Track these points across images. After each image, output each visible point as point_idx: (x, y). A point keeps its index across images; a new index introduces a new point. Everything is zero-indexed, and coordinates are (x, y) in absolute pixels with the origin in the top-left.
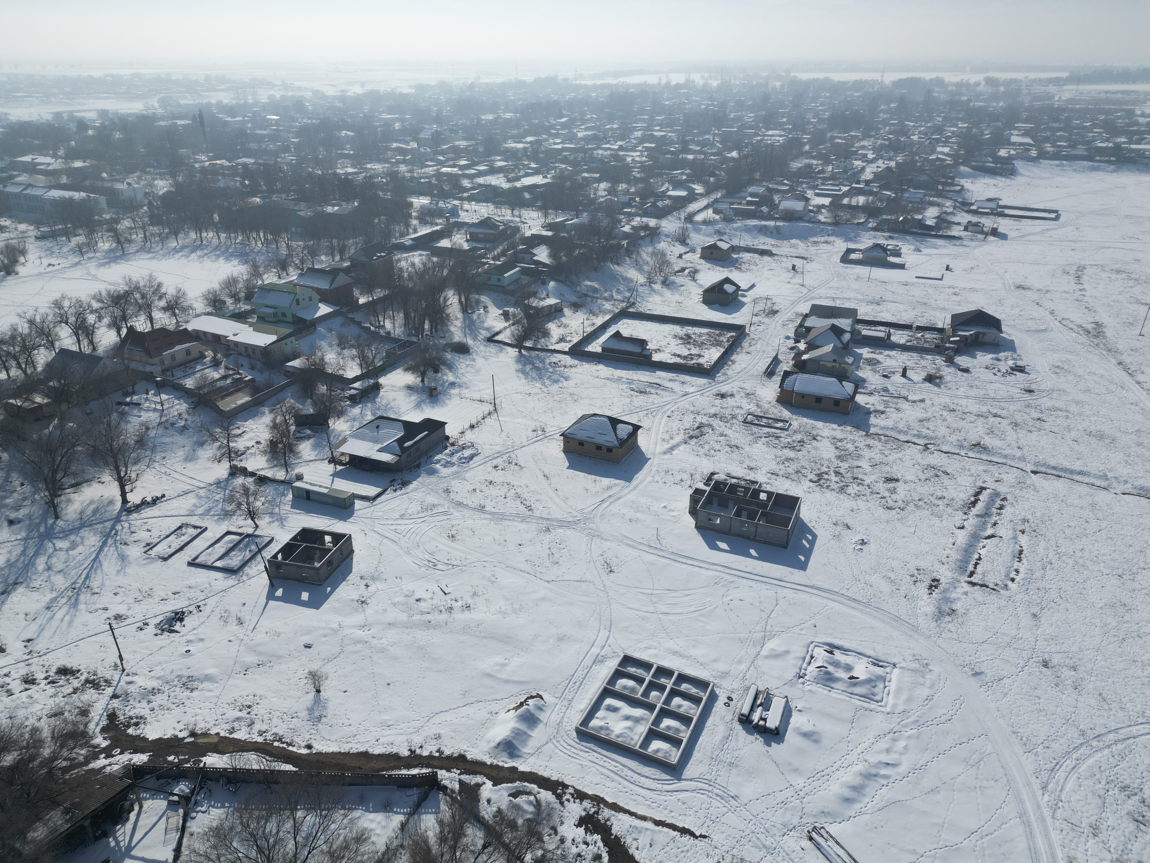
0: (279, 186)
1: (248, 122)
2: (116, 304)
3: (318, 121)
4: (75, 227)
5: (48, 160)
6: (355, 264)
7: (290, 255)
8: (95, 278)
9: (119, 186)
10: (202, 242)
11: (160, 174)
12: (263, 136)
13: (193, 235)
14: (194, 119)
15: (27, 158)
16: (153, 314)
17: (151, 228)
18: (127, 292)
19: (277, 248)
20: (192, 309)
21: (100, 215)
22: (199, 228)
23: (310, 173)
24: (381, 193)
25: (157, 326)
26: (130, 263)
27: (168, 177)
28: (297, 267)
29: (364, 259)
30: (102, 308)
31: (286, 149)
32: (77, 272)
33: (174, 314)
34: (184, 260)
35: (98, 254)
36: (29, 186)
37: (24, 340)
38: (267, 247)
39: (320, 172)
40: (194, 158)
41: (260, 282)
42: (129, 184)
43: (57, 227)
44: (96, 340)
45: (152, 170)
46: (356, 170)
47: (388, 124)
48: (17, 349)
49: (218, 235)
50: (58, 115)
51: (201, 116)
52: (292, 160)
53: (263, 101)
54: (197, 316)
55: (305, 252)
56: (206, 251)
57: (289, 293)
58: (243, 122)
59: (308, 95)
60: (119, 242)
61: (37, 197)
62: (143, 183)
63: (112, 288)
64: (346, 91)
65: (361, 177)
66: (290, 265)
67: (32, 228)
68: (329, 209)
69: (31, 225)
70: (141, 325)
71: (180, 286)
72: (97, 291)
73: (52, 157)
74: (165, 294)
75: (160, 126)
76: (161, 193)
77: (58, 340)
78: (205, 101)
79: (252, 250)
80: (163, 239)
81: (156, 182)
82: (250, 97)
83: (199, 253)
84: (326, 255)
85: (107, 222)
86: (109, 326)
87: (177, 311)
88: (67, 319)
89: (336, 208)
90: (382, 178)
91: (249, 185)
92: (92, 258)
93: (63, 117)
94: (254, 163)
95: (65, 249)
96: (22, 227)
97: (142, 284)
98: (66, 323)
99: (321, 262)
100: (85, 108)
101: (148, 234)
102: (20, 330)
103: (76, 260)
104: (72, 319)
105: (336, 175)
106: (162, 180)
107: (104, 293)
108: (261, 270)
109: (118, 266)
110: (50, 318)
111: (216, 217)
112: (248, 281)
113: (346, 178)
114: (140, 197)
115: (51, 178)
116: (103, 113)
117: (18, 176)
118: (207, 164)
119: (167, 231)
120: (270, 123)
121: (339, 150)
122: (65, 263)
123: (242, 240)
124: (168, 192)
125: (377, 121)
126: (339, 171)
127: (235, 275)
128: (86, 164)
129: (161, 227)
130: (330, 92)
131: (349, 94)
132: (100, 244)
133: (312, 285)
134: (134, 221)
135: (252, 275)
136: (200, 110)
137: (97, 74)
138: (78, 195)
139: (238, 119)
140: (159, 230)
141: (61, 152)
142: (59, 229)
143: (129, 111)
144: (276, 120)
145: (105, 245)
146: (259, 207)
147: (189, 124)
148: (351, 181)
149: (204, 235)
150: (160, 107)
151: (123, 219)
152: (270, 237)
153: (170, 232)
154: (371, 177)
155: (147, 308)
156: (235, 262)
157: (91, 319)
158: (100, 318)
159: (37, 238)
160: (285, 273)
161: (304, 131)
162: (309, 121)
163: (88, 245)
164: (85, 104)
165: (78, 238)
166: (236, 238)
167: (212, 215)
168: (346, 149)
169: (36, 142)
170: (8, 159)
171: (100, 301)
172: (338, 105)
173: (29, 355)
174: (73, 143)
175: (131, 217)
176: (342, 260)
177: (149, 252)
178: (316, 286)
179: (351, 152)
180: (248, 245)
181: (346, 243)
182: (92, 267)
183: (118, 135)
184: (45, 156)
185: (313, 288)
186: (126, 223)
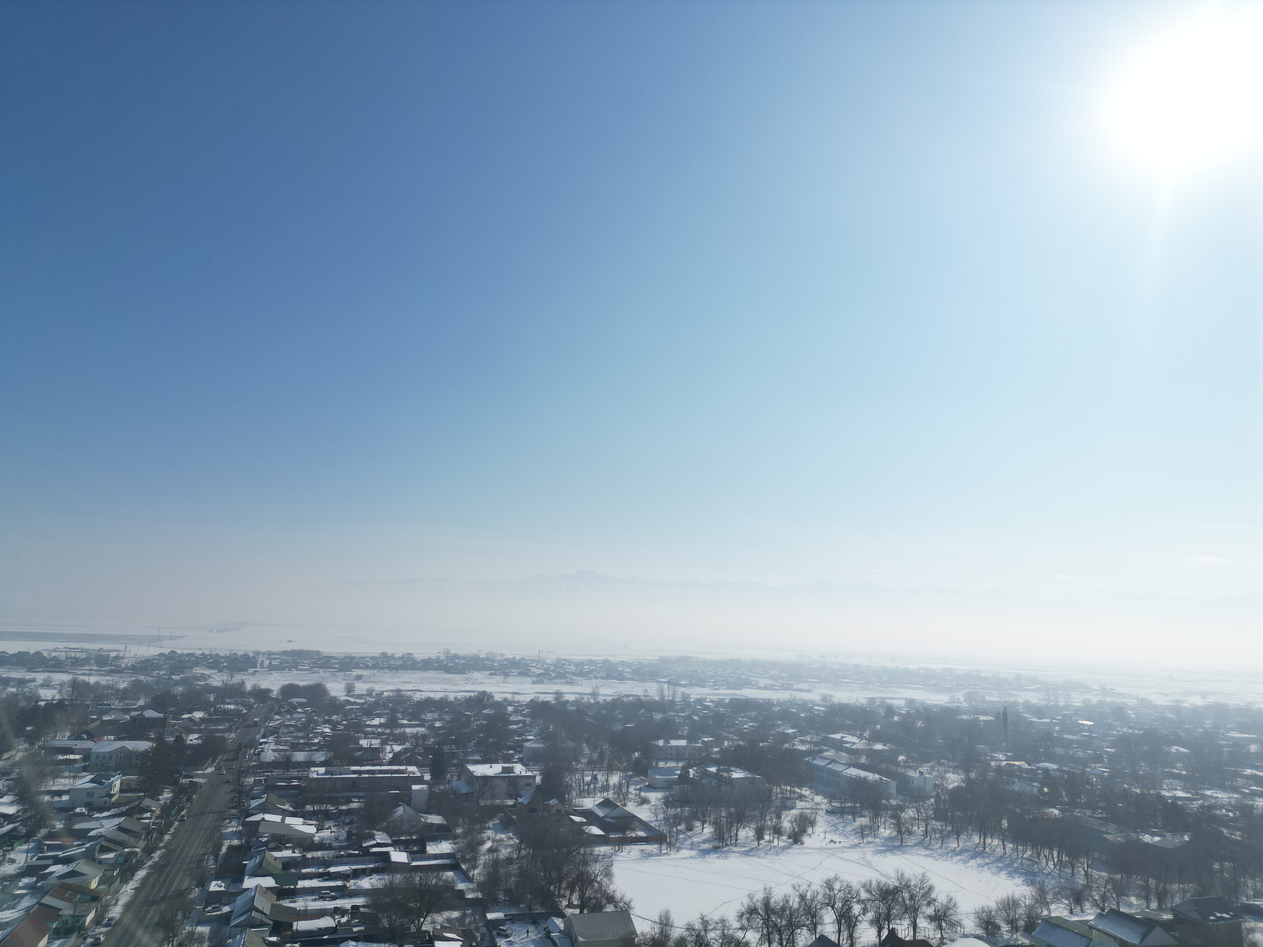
0: (1084, 799)
1: (1056, 724)
2: (884, 899)
3: (1141, 732)
4: (862, 808)
5: (854, 739)
6: (1179, 920)
7: (1088, 887)
8: (869, 865)
9: (912, 774)
10: (985, 849)
11: (954, 768)
12: (1071, 741)
13: (976, 839)
14: (997, 716)
15: (837, 736)
16: (918, 921)
17: (934, 822)
18: (896, 888)
19: (1073, 874)
20: (961, 926)
21: (888, 799)
22: (984, 832)
23: (1125, 790)
24: (1225, 830)
25: (919, 937)
26: (906, 856)
27: (961, 771)
28: (1095, 904)
29: (1195, 915)
30: (869, 900)
31: (1098, 759)
32: (854, 855)
33: (940, 928)
34: (961, 866)
35: (877, 840)
36: (833, 761)
37: (791, 915)
38: (1060, 870)
39: (1138, 791)
40: (991, 756)
41: (1045, 913)
42: (921, 773)
43: (847, 805)
44: (856, 935)
45: (946, 762)
46: (1189, 795)
47: (1239, 745)
48: (784, 923)
49: (1004, 845)
50: (871, 700)
51: (1005, 714)
52: (1105, 772)
53: (1076, 704)
54: (965, 936)
55: (1109, 887)
56: (987, 860)
57: (1083, 936)
58: (1051, 724)
59: (1132, 702)
60: (899, 831)
61: (837, 772)
62: (935, 773)
63: (883, 880)
64: (1182, 701)
65: (1196, 804)
66: (1087, 900)
67: (825, 801)
68: (1147, 838)
69: (826, 798)
70: (904, 931)
71: (953, 895)
72: (868, 879)
73: (858, 737)
74: (935, 900)
75: (962, 719)
76: (950, 787)
77: (821, 924)
78: (1011, 700)
79: (1041, 871)
80: (944, 837)
81: (948, 775)
82: (1061, 699)
83: (979, 861)
84: (1138, 897)
85: (892, 808)
86: (873, 922)
87: (944, 924)
88: (835, 903)
89: (1157, 839)
90: (1228, 810)
91: (1048, 793)
92: (871, 842)
93: (875, 702)
94: (1057, 770)
95: (849, 828)
96: (818, 799)
97: (913, 883)
98: (833, 907)
99: (1130, 905)
100: (896, 696)
101: (929, 828)
102: (791, 903)
103: (856, 841)
104: (839, 905)
105: (1159, 797)
106: (954, 773)
107: (874, 884)
108: (1049, 897)
109: (894, 857)
110: (820, 897)
111: (1005, 823)
112: (1031, 908)
113: (1174, 804)
114: (929, 787)
115: (853, 756)
116: (911, 702)
117: (827, 750)
118: (1004, 763)
119: (949, 828)
120: (1082, 728)
121: (1166, 767)
122: (846, 842)
123: (1031, 856)
124: (958, 787)
125: (1222, 740)
126: (1165, 793)
127: (1017, 896)
128: (886, 748)
129: (944, 823)
130: (1160, 701)
131: (1185, 705)
132: (882, 830)
133: (1114, 933)
134: (918, 811)
135: (1037, 901)
136: (1005, 708)
137: (912, 667)
138: (872, 777)
139: (1045, 720)
140: (942, 826)
141: (867, 734)
142: (848, 807)
143: (934, 703)
144: (1090, 726)
145: (886, 832)
146: (1056, 820)
147: (991, 720)
148: (1182, 808)
149: (988, 841)
150: (965, 701)
151: (908, 807)
152: (1065, 858)
153: (952, 831)
154: (1211, 807)
155: (912, 911)
156: (1019, 880)
157: (857, 909)
158: (865, 911)
159: (827, 812)
160: (1079, 908)
161: (1122, 741)
162: (1130, 731)
163: (870, 828)
164: (896, 693)
165: (862, 819)
166: (1024, 852)
167: (1001, 820)
168: (1176, 768)
169: (848, 722)
170: (822, 735)
171: (869, 891)
172: (1170, 716)
173: (792, 933)
174: (879, 727)
175: (916, 808)
176: (1160, 908)
177: (926, 848)
178: (1119, 936)
179: (1184, 773)
180: (1037, 863)
181: (1168, 887)
182: (869, 851)
183: (920, 724)
184: (853, 735)
185: (1115, 938)
186: (910, 813)
